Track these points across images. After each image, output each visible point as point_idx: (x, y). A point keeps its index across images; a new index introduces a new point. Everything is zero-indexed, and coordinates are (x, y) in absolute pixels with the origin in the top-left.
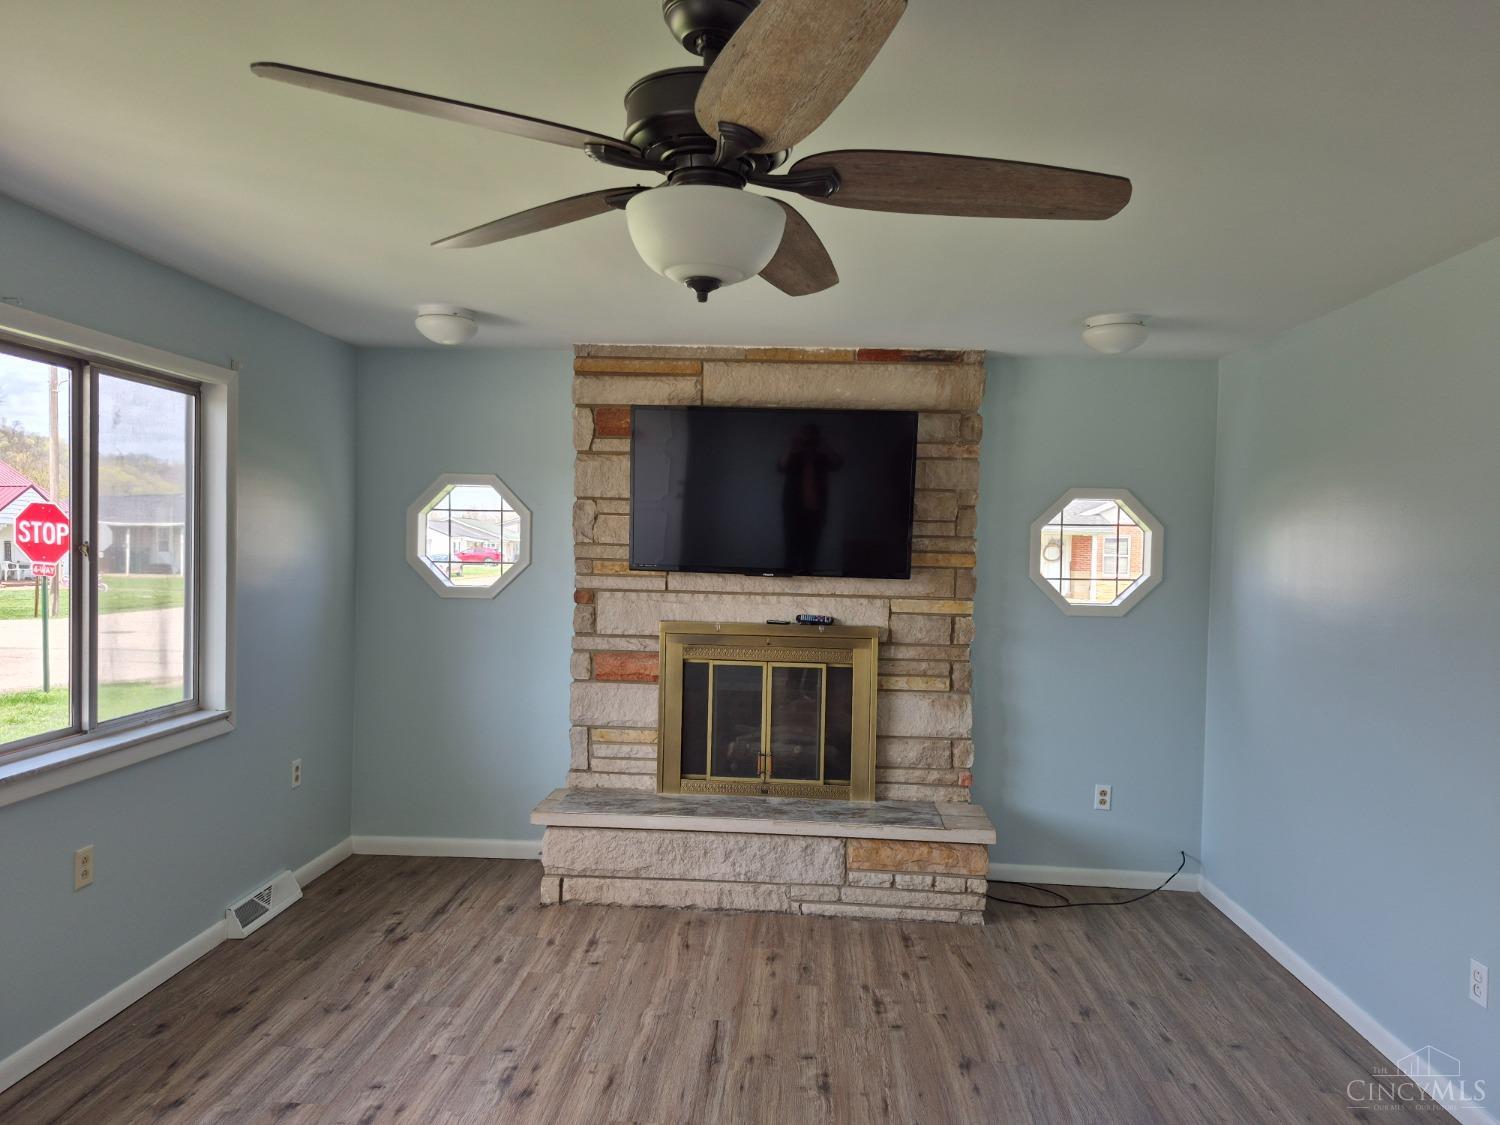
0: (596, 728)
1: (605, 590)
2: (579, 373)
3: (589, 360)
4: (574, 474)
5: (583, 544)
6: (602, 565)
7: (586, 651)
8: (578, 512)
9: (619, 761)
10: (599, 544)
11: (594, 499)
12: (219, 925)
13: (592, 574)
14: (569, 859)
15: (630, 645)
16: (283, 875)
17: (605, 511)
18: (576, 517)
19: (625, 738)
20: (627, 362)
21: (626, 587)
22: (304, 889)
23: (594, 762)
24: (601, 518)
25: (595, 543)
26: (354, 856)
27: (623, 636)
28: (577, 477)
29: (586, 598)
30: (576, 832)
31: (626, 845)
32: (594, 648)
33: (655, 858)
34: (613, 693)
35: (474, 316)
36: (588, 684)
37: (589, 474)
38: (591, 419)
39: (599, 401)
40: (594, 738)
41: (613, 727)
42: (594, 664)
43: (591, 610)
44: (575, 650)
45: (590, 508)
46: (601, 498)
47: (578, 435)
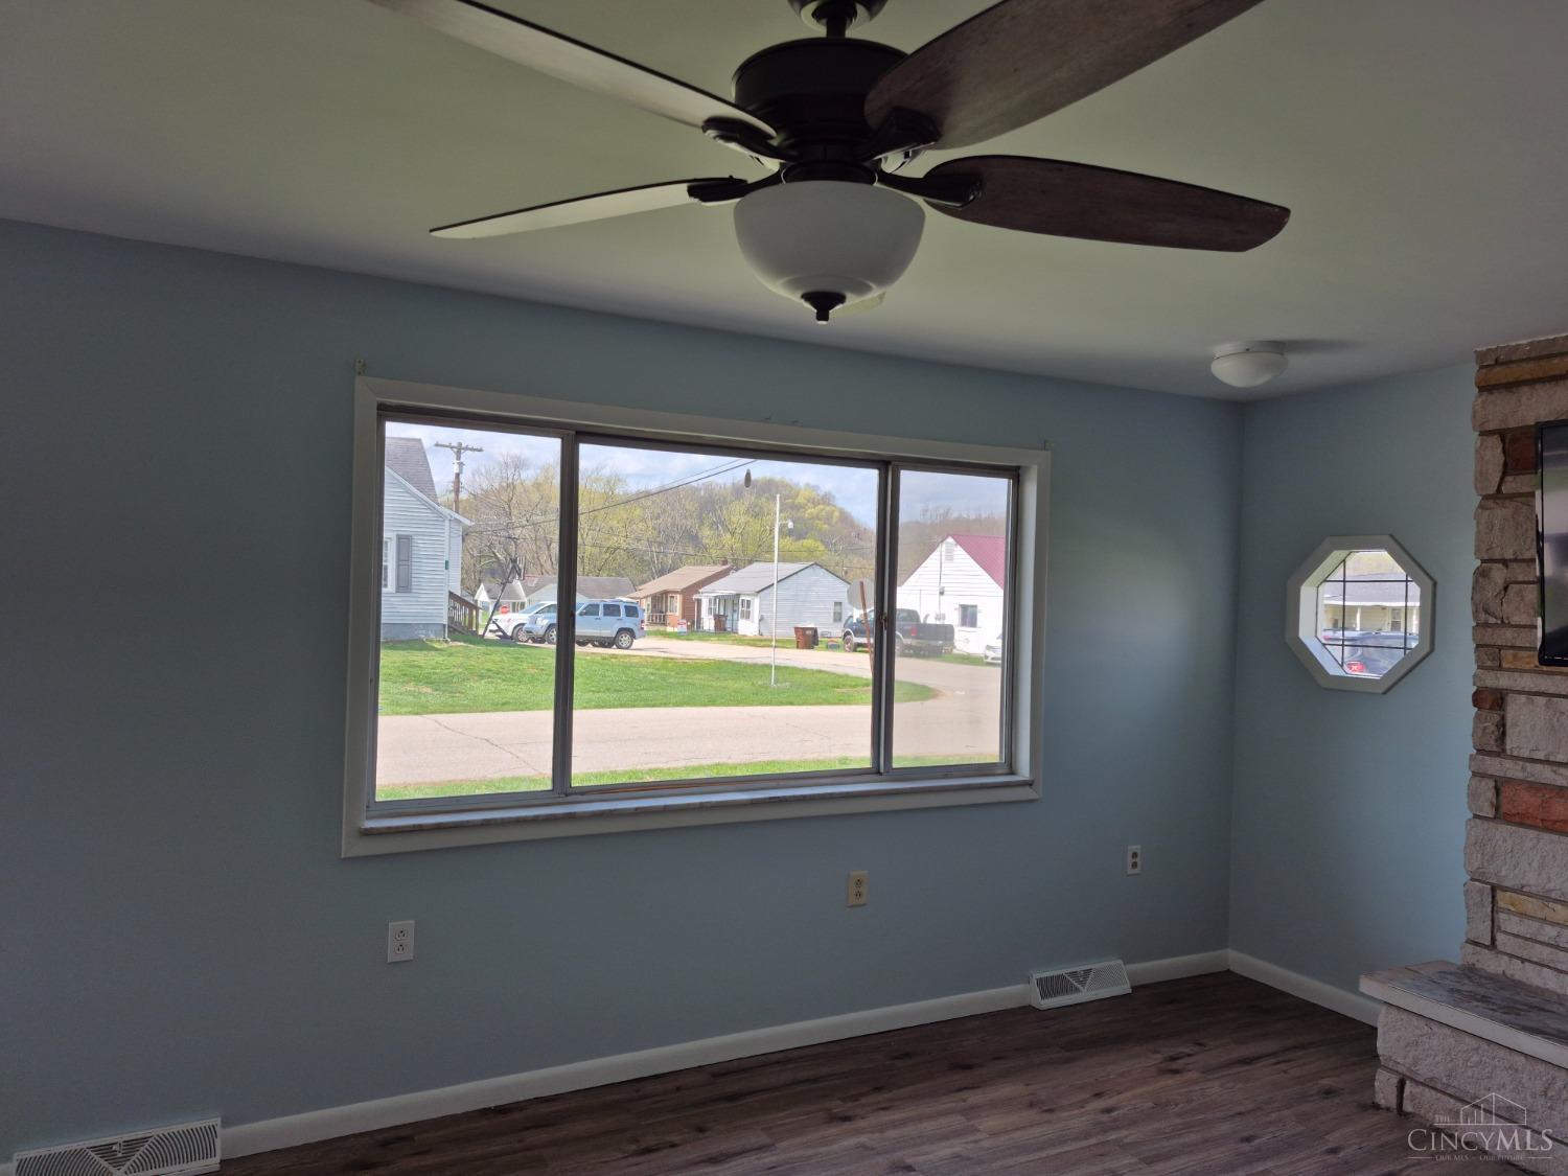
0: (1506, 889)
1: (1519, 692)
2: (1485, 388)
3: (1498, 369)
4: (1475, 529)
5: (1486, 625)
6: (1515, 656)
7: (1491, 776)
8: (1481, 580)
9: (1538, 946)
10: (1510, 626)
11: (1505, 562)
12: (1020, 988)
13: (1500, 667)
14: (1411, 1055)
15: (1558, 778)
16: (1113, 963)
17: (1520, 578)
18: (1476, 588)
19: (1546, 913)
20: (1556, 361)
21: (1552, 690)
22: (1134, 988)
23: (1500, 937)
24: (1514, 588)
25: (1504, 624)
26: (1229, 971)
27: (1547, 762)
28: (1478, 532)
29: (1490, 701)
30: (1422, 1023)
31: (1495, 1067)
32: (1502, 774)
33: (1541, 1101)
34: (1531, 844)
35: (1280, 347)
36: (1492, 824)
37: (1496, 528)
38: (1500, 449)
39: (1512, 424)
40: (1501, 904)
41: (1529, 895)
42: (1501, 797)
43: (1496, 718)
44: (1475, 774)
45: (1499, 575)
46: (1516, 560)
47: (1481, 476)
